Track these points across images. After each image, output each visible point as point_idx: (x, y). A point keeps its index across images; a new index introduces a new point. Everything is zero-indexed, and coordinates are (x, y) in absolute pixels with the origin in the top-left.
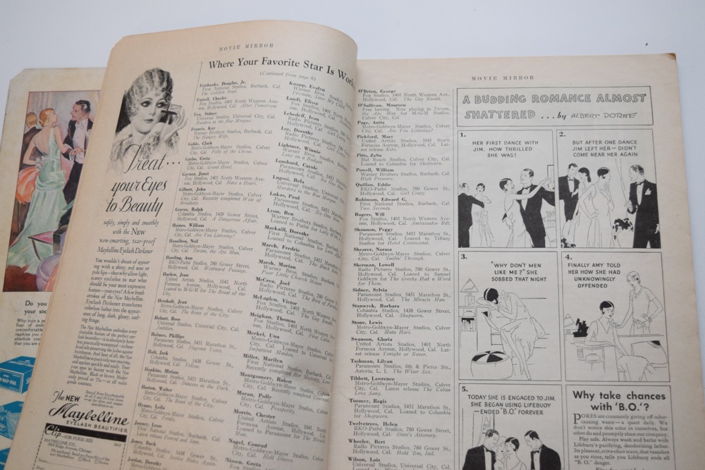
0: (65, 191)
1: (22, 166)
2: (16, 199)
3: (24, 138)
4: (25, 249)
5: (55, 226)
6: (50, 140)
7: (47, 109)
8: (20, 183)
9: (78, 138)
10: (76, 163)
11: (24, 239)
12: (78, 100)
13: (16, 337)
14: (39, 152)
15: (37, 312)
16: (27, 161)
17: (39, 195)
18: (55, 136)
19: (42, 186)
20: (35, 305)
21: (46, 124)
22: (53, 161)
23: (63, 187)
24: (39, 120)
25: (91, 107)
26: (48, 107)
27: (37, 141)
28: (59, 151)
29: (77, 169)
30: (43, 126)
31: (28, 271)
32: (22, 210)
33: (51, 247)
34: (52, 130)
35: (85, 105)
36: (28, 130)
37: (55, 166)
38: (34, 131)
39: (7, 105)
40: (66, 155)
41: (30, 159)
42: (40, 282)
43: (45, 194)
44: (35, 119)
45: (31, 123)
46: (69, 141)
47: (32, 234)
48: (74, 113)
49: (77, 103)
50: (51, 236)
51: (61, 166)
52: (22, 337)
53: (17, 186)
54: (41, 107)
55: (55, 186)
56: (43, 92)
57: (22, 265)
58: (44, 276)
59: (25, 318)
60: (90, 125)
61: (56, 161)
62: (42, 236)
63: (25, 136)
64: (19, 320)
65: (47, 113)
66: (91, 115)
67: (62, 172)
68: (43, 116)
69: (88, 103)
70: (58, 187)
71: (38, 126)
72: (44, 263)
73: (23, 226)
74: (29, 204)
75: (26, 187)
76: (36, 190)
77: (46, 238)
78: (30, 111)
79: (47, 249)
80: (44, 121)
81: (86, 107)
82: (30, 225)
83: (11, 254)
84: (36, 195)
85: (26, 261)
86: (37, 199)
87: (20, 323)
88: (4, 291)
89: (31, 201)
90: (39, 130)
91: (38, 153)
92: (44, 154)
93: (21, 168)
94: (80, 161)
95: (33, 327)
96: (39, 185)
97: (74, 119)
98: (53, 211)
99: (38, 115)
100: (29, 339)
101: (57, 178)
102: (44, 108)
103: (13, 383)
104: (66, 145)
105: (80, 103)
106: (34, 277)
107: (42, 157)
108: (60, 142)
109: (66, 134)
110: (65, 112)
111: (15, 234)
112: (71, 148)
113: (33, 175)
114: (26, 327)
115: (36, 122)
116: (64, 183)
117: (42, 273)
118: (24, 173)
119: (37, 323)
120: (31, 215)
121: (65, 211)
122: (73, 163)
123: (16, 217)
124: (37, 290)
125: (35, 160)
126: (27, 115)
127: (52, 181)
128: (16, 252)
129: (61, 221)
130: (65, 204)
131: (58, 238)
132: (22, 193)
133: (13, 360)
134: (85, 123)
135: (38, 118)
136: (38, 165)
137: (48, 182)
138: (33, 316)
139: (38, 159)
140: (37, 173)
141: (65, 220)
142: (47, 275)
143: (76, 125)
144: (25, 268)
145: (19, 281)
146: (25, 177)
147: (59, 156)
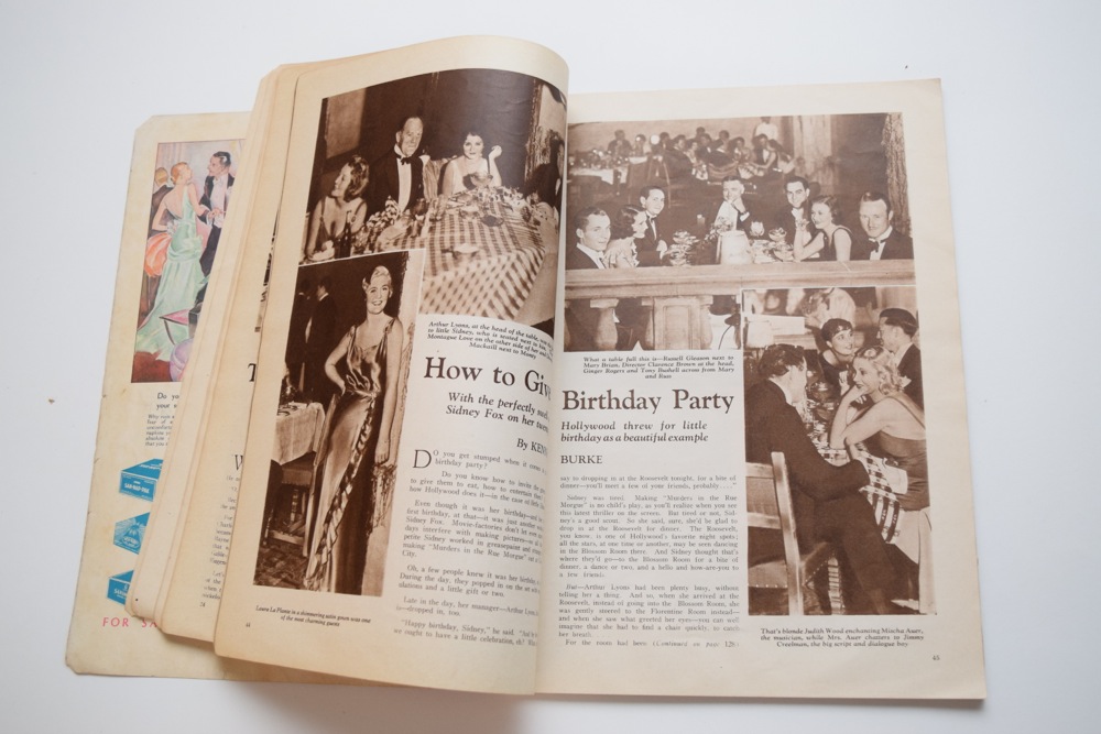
0: (202, 261)
1: (151, 232)
2: (144, 272)
3: (153, 199)
4: (155, 332)
5: (191, 305)
6: (183, 201)
7: (179, 164)
8: (149, 252)
9: (217, 197)
10: (214, 227)
11: (154, 319)
12: (216, 152)
13: (148, 436)
14: (171, 215)
15: (172, 406)
16: (156, 226)
17: (171, 267)
18: (189, 195)
19: (174, 256)
20: (169, 397)
21: (179, 181)
22: (188, 226)
23: (200, 257)
24: (170, 177)
25: (232, 159)
27: (168, 202)
28: (194, 213)
29: (216, 233)
30: (174, 183)
31: (159, 358)
32: (151, 285)
33: (187, 328)
34: (186, 188)
35: (224, 157)
36: (157, 189)
37: (190, 232)
38: (165, 190)
39: (132, 159)
40: (203, 218)
41: (161, 224)
42: (174, 371)
43: (179, 265)
44: (165, 175)
45: (161, 181)
46: (205, 201)
47: (164, 313)
48: (211, 167)
49: (215, 155)
50: (186, 315)
51: (197, 231)
52: (155, 436)
53: (146, 256)
54: (173, 160)
55: (190, 255)
56: (174, 143)
57: (152, 351)
58: (178, 363)
59: (158, 413)
60: (231, 181)
61: (191, 226)
62: (176, 316)
63: (154, 196)
64: (150, 416)
65: (180, 168)
66: (232, 169)
68: (175, 172)
69: (227, 155)
70: (194, 256)
71: (170, 184)
72: (179, 348)
73: (153, 304)
74: (160, 277)
75: (156, 257)
76: (168, 261)
77: (180, 318)
78: (159, 166)
80: (176, 177)
81: (225, 159)
82: (161, 303)
83: (140, 338)
84: (168, 267)
85: (157, 346)
86: (169, 272)
87: (152, 420)
88: (134, 380)
89: (161, 273)
90: (171, 189)
91: (169, 216)
92: (178, 218)
93: (149, 236)
94: (218, 225)
95: (167, 424)
96: (171, 254)
97: (211, 175)
98: (188, 285)
99: (169, 171)
100: (162, 439)
101: (192, 246)
102: (176, 162)
103: (146, 491)
104: (202, 205)
105: (218, 155)
106: (167, 365)
107: (175, 221)
108: (196, 202)
109: (202, 192)
110: (201, 166)
111: (143, 314)
112: (207, 208)
113: (164, 243)
114: (158, 424)
115: (166, 179)
116: (200, 251)
117: (176, 359)
118: (153, 241)
119: (171, 419)
120: (163, 291)
121: (203, 285)
122: (211, 227)
123: (144, 294)
124: (171, 380)
125: (166, 225)
126: (156, 171)
127: (186, 249)
128: (145, 335)
129: (198, 298)
130: (203, 277)
131: (193, 317)
132: (151, 264)
133: (145, 464)
134: (225, 179)
135: (169, 173)
136: (170, 230)
137: (182, 250)
138: (166, 412)
139: (169, 224)
140: (169, 241)
141: (201, 296)
142: (183, 361)
143: (214, 181)
144: (156, 354)
145: (149, 370)
146: (155, 246)
147: (194, 219)
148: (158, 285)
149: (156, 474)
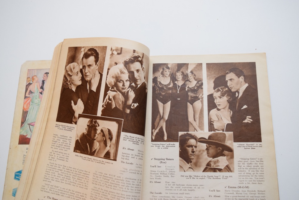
1: (25, 97)
2: (23, 110)
3: (26, 87)
4: (26, 129)
6: (35, 88)
7: (34, 76)
8: (24, 103)
9: (45, 87)
11: (26, 125)
12: (46, 72)
13: (23, 161)
16: (27, 95)
18: (37, 86)
19: (32, 105)
21: (34, 81)
22: (37, 95)
24: (31, 80)
26: (35, 75)
27: (31, 88)
28: (38, 92)
30: (33, 82)
32: (25, 114)
34: (36, 83)
35: (48, 74)
36: (27, 84)
37: (37, 97)
38: (30, 84)
39: (20, 74)
40: (41, 93)
43: (33, 108)
44: (30, 79)
45: (29, 81)
46: (42, 87)
47: (29, 123)
48: (44, 77)
49: (45, 73)
51: (39, 97)
53: (24, 105)
55: (37, 104)
56: (33, 69)
57: (25, 135)
59: (26, 154)
64: (24, 155)
65: (34, 77)
67: (40, 99)
68: (33, 79)
71: (31, 82)
73: (25, 120)
74: (28, 111)
75: (27, 105)
76: (30, 106)
77: (34, 124)
78: (28, 77)
80: (33, 80)
82: (28, 119)
83: (21, 130)
84: (30, 108)
85: (27, 133)
86: (31, 110)
87: (24, 156)
88: (19, 144)
89: (28, 110)
90: (32, 84)
91: (31, 92)
92: (33, 93)
93: (25, 98)
96: (31, 104)
97: (44, 80)
99: (31, 78)
101: (38, 102)
102: (33, 76)
104: (41, 89)
107: (33, 94)
108: (39, 88)
109: (41, 85)
110: (41, 77)
111: (22, 123)
113: (29, 100)
115: (30, 81)
118: (26, 100)
123: (23, 117)
125: (30, 95)
126: (27, 78)
127: (36, 103)
128: (23, 130)
132: (25, 107)
136: (31, 97)
137: (34, 103)
139: (31, 95)
140: (31, 100)
143: (45, 82)
144: (26, 136)
145: (24, 140)
146: (26, 101)
147: (38, 93)
148: (27, 114)
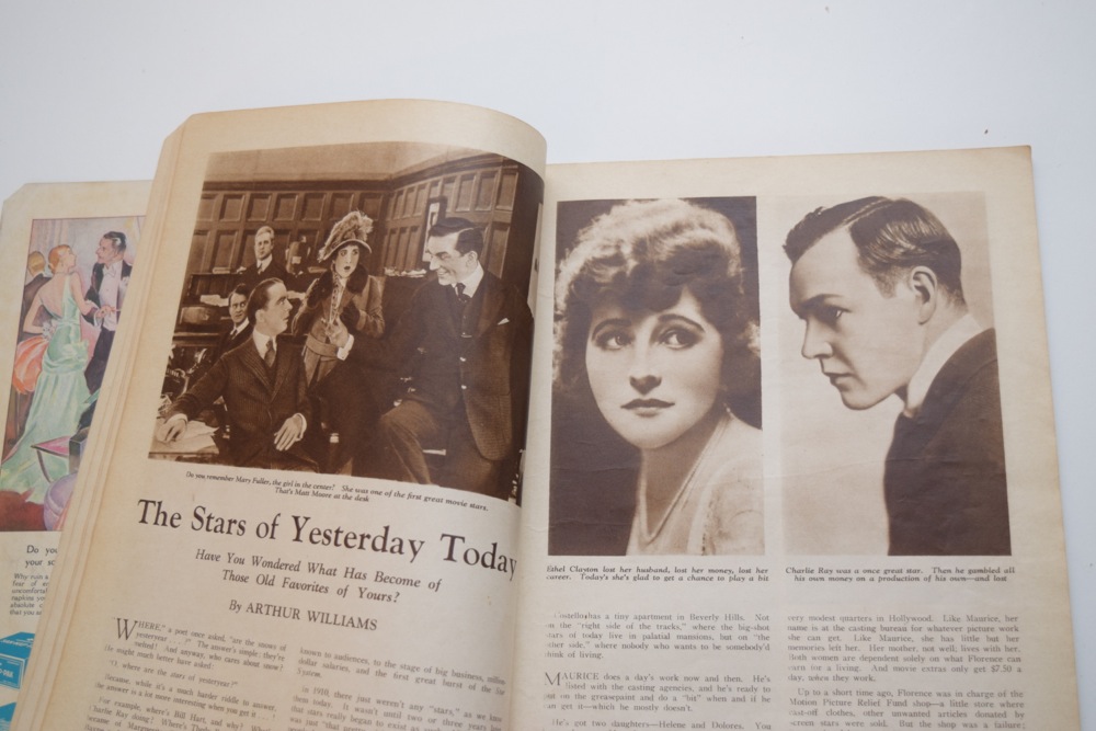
0: (87, 373)
1: (22, 335)
2: (12, 386)
3: (25, 292)
4: (25, 466)
5: (72, 429)
6: (64, 294)
7: (60, 247)
8: (18, 361)
9: (107, 291)
10: (104, 330)
11: (24, 449)
12: (108, 231)
13: (13, 602)
14: (48, 313)
15: (45, 563)
16: (29, 327)
17: (47, 380)
18: (72, 288)
19: (51, 367)
20: (42, 552)
21: (59, 269)
22: (70, 328)
23: (84, 368)
24: (48, 263)
25: (128, 241)
26: (62, 243)
27: (45, 295)
28: (78, 312)
29: (106, 339)
30: (53, 272)
31: (31, 499)
33: (66, 461)
34: (67, 278)
35: (117, 239)
36: (31, 279)
37: (72, 335)
38: (41, 280)
40: (89, 318)
41: (34, 324)
42: (49, 517)
43: (57, 378)
44: (41, 261)
45: (36, 268)
46: (93, 295)
47: (38, 441)
48: (101, 251)
49: (106, 236)
50: (66, 444)
51: (82, 335)
52: (22, 602)
53: (15, 366)
54: (51, 242)
55: (71, 365)
56: (54, 220)
57: (21, 490)
58: (55, 506)
59: (26, 572)
60: (126, 270)
61: (73, 328)
62: (52, 445)
63: (27, 288)
64: (17, 576)
65: (60, 252)
66: (128, 254)
67: (83, 343)
68: (54, 257)
69: (122, 236)
70: (77, 367)
71: (46, 273)
72: (55, 487)
73: (22, 429)
74: (33, 394)
75: (28, 368)
76: (44, 372)
77: (58, 448)
79: (58, 464)
80: (55, 264)
81: (119, 242)
82: (34, 426)
83: (5, 473)
84: (43, 380)
85: (28, 484)
86: (44, 387)
87: (19, 580)
89: (35, 388)
90: (48, 279)
91: (45, 315)
92: (57, 317)
93: (20, 339)
94: (110, 327)
95: (39, 586)
96: (48, 364)
97: (101, 262)
98: (68, 403)
99: (46, 255)
100: (33, 606)
101: (75, 353)
102: (55, 244)
103: (9, 674)
104: (89, 302)
105: (110, 235)
106: (40, 509)
107: (53, 321)
108: (80, 297)
109: (88, 284)
110: (87, 250)
111: (10, 442)
112: (94, 305)
113: (38, 349)
114: (27, 586)
115: (42, 267)
116: (85, 361)
117: (52, 502)
118: (25, 346)
119: (44, 580)
120: (36, 412)
121: (88, 405)
122: (100, 330)
123: (12, 417)
124: (45, 529)
125: (41, 325)
126: (30, 256)
127: (67, 358)
128: (12, 470)
129: (81, 422)
130: (87, 394)
131: (76, 447)
132: (21, 377)
133: (9, 638)
134: (117, 267)
135: (47, 259)
136: (46, 333)
137: (61, 360)
138: (38, 570)
139: (46, 325)
140: (45, 346)
141: (86, 419)
142: (60, 505)
143: (105, 270)
144: (26, 495)
145: (17, 515)
146: (26, 353)
147: (77, 319)
148: (31, 404)
149: (25, 652)
